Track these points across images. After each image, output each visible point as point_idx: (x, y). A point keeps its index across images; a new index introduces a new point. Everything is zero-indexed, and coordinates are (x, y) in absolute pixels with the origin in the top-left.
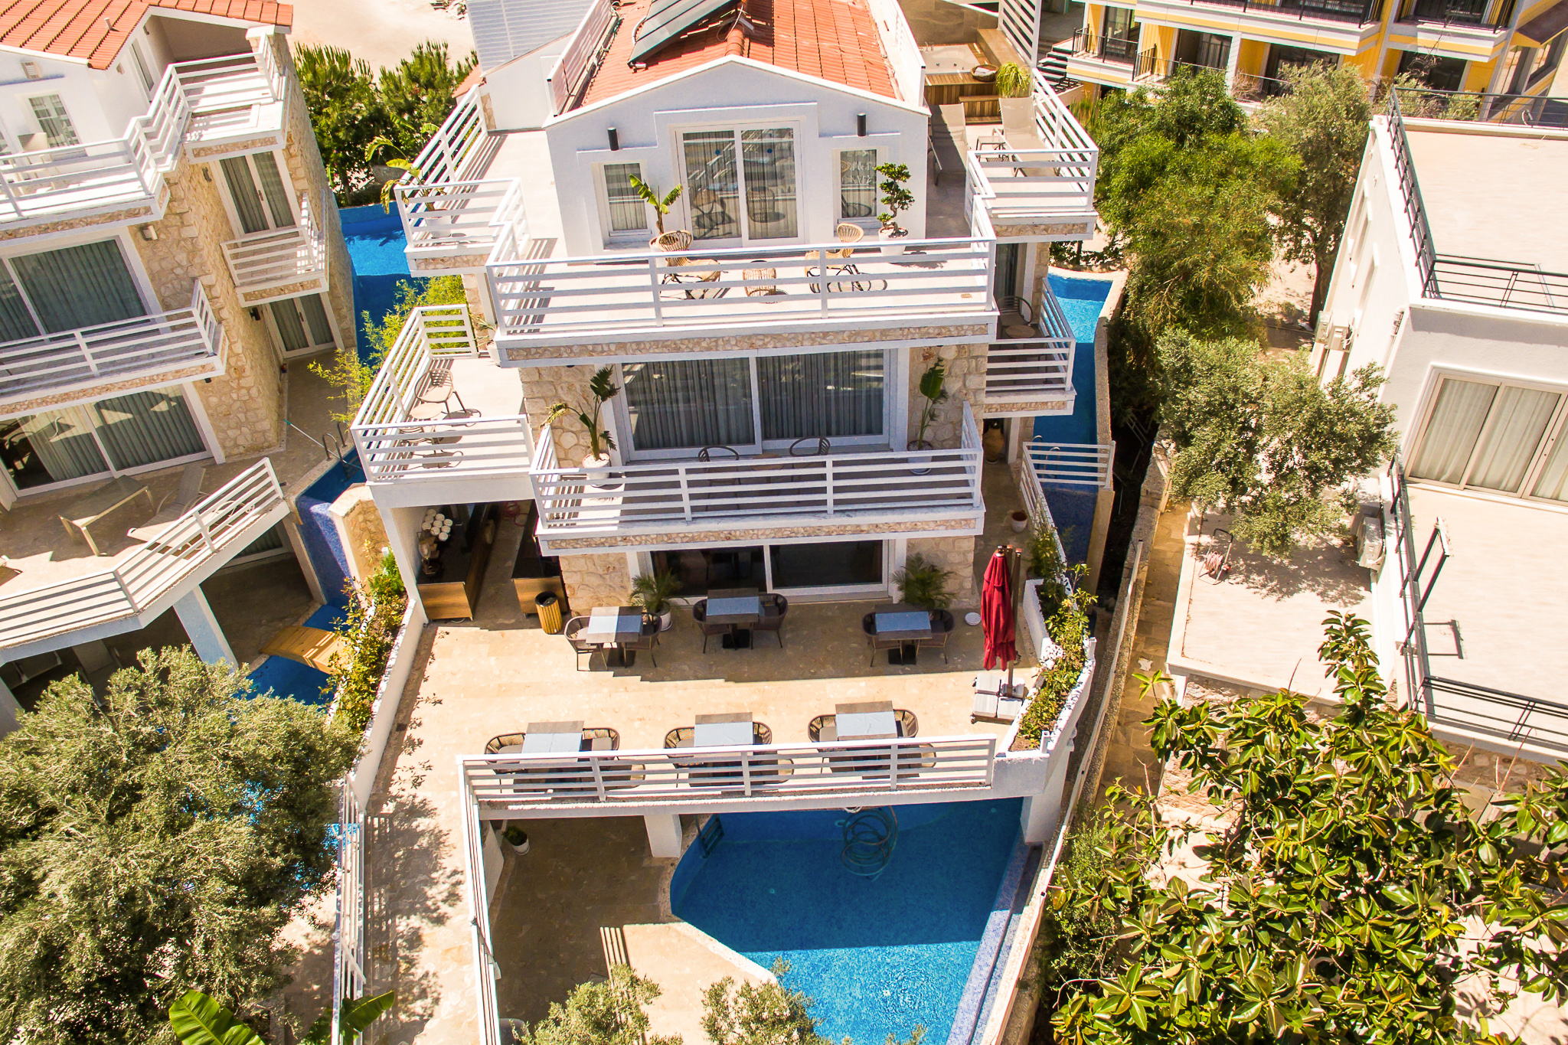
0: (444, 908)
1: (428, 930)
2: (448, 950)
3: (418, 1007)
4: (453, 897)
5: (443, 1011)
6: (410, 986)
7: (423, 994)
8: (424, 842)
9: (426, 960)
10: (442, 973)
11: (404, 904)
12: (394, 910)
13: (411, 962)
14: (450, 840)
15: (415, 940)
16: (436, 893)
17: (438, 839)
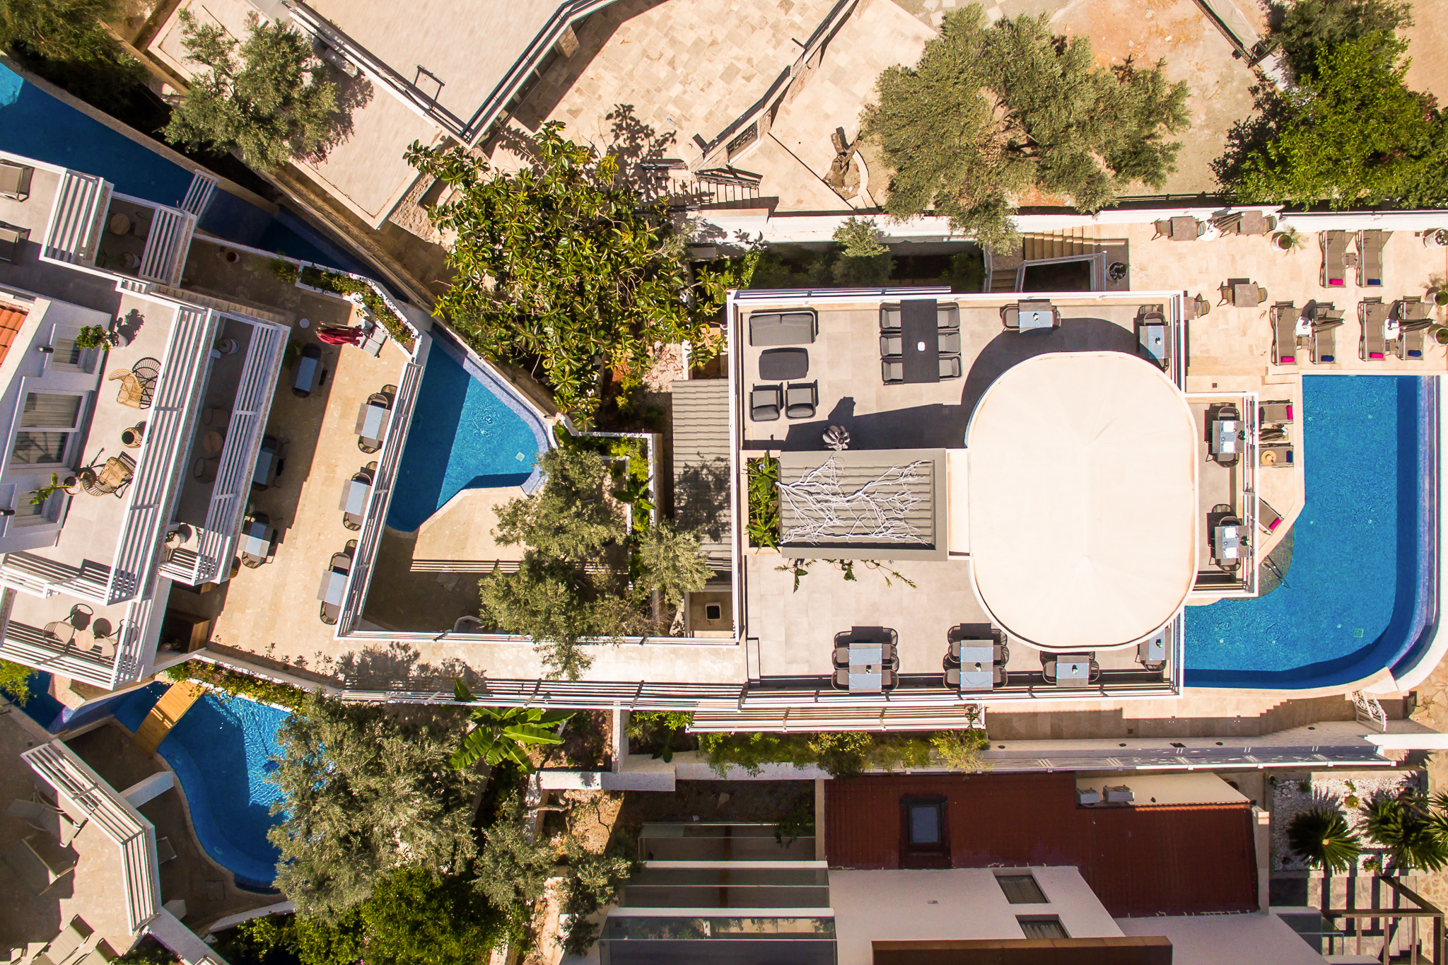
0: (411, 652)
1: (420, 661)
2: (434, 653)
3: (458, 669)
4: (406, 648)
5: (462, 657)
6: (447, 671)
7: (453, 666)
8: (369, 659)
9: (436, 663)
10: (445, 657)
11: (401, 672)
12: (405, 678)
13: (436, 670)
14: (371, 646)
15: (424, 668)
16: (400, 655)
17: (368, 652)
